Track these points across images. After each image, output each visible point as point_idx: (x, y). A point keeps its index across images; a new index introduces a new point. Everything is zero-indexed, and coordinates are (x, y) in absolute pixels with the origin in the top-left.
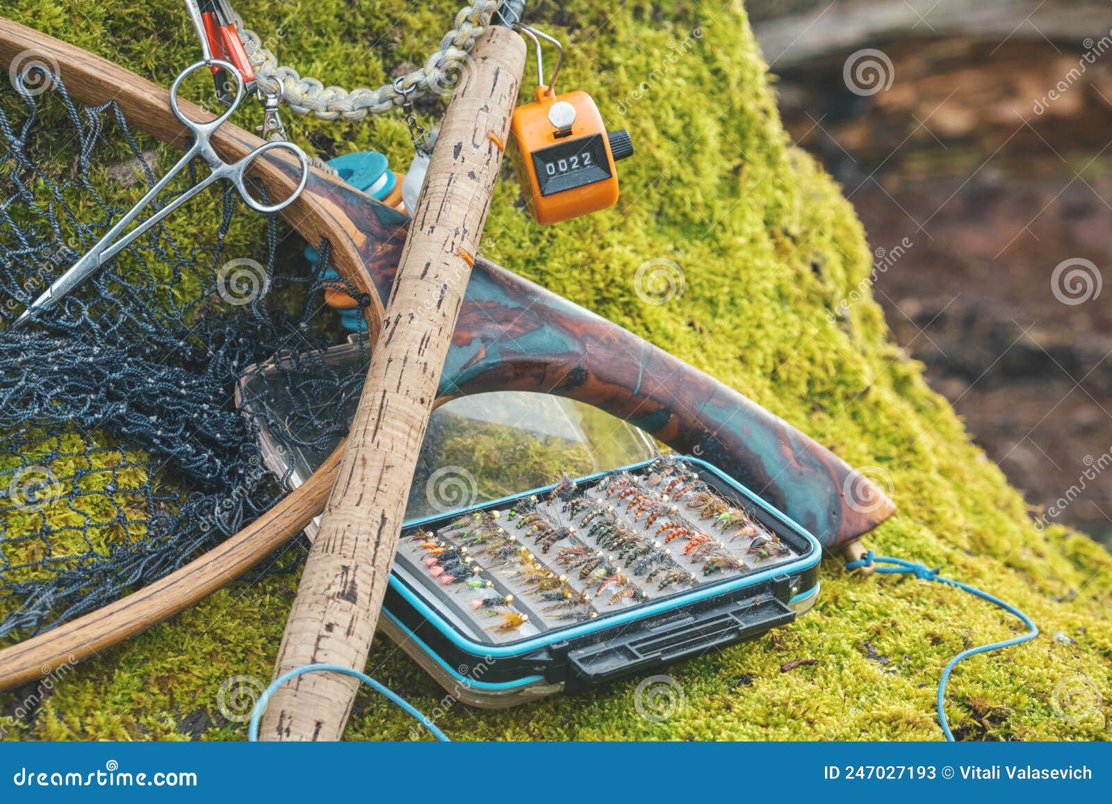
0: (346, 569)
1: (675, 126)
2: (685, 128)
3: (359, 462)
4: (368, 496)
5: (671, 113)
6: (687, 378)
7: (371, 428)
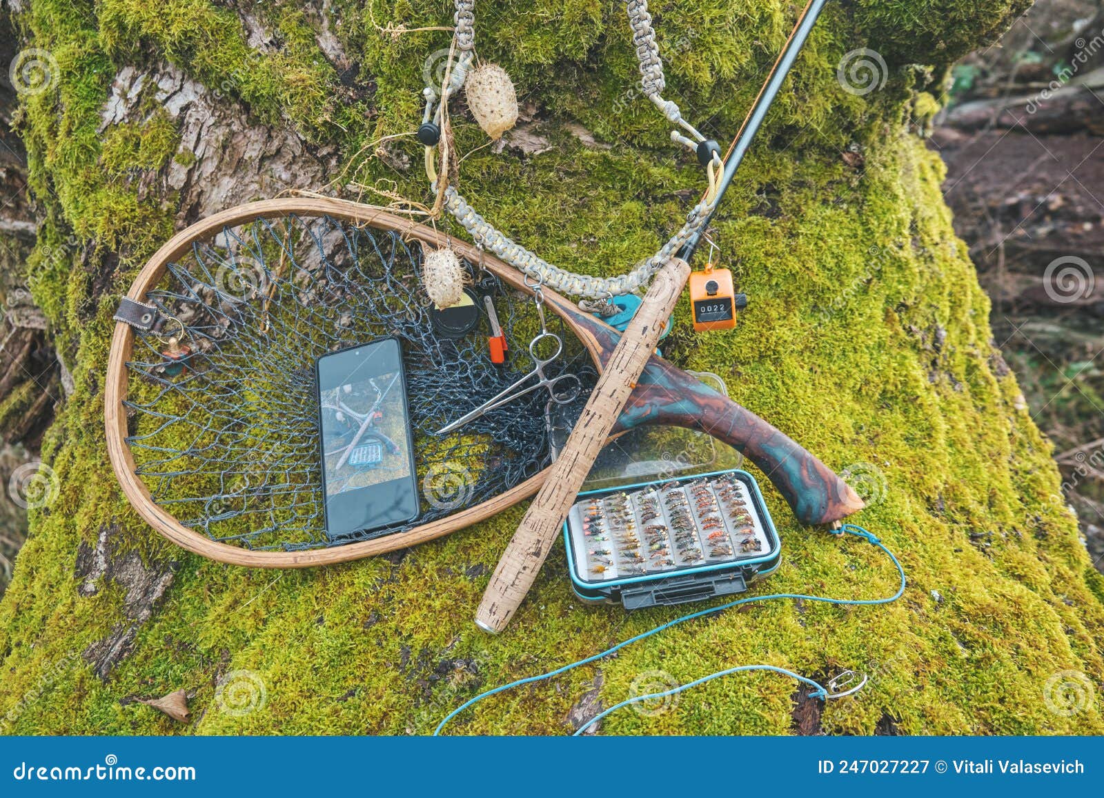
0: (539, 541)
1: (831, 262)
2: (837, 264)
3: (558, 487)
4: (558, 506)
5: (830, 256)
6: (758, 430)
7: (568, 470)
